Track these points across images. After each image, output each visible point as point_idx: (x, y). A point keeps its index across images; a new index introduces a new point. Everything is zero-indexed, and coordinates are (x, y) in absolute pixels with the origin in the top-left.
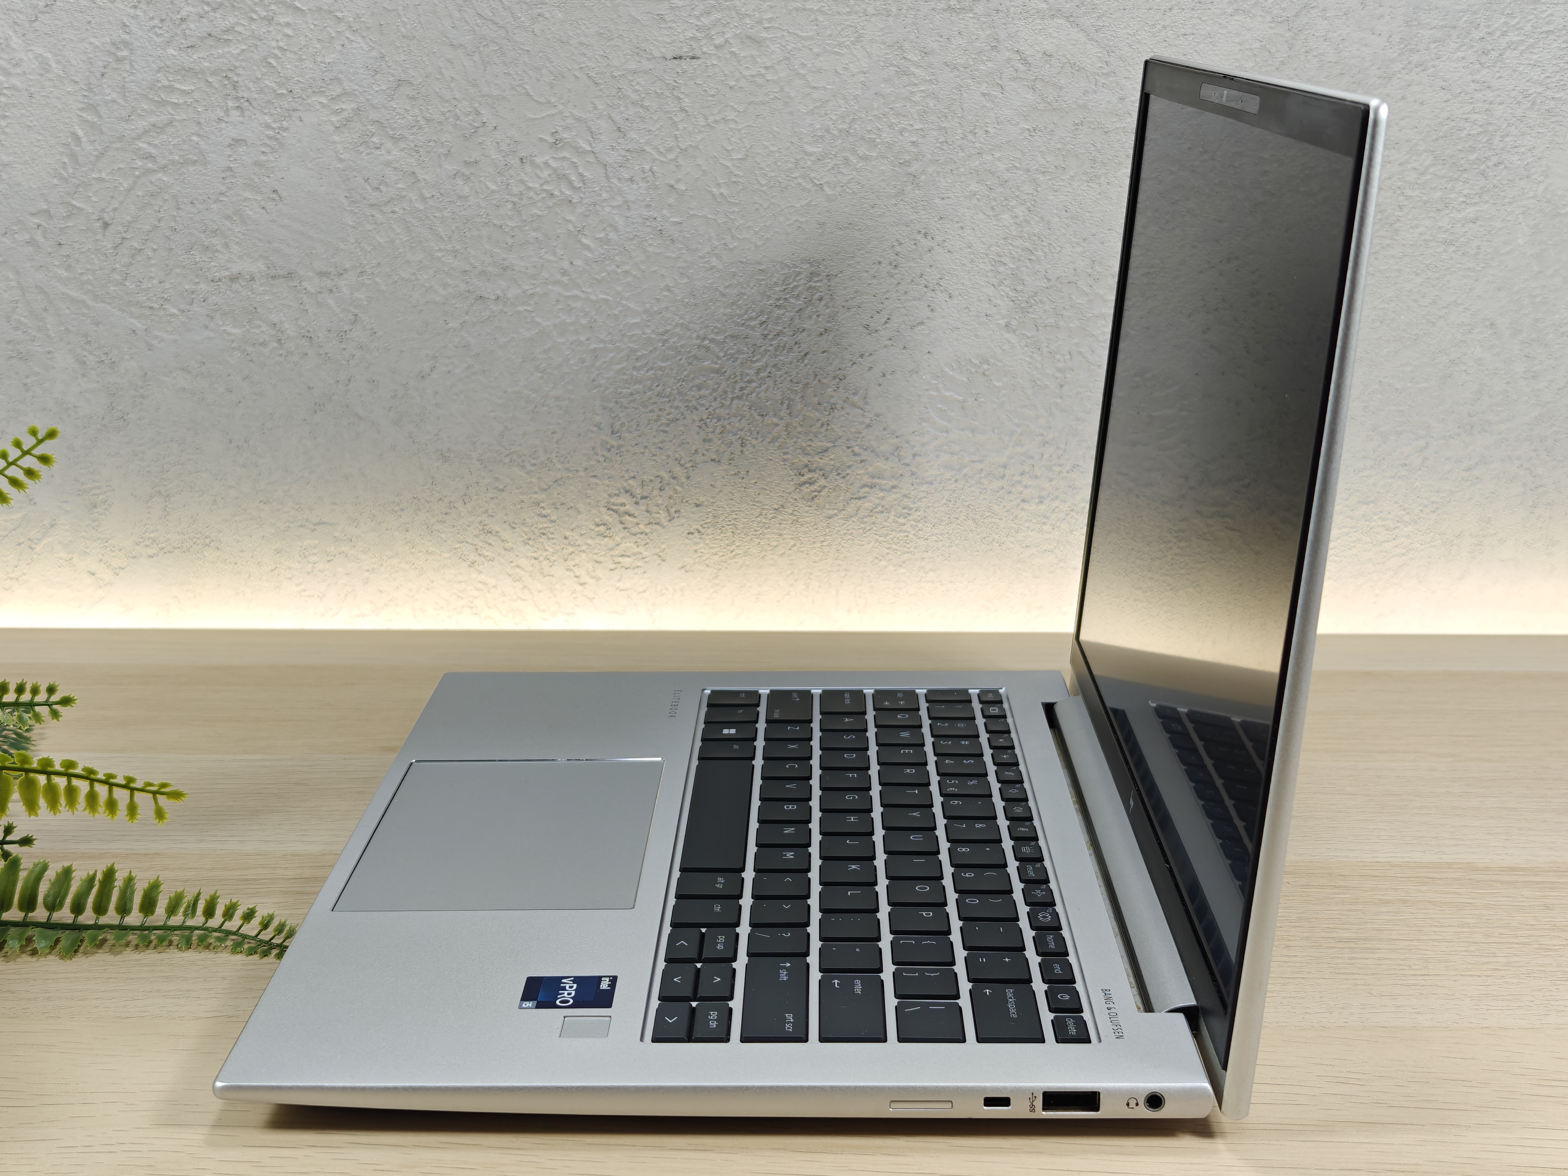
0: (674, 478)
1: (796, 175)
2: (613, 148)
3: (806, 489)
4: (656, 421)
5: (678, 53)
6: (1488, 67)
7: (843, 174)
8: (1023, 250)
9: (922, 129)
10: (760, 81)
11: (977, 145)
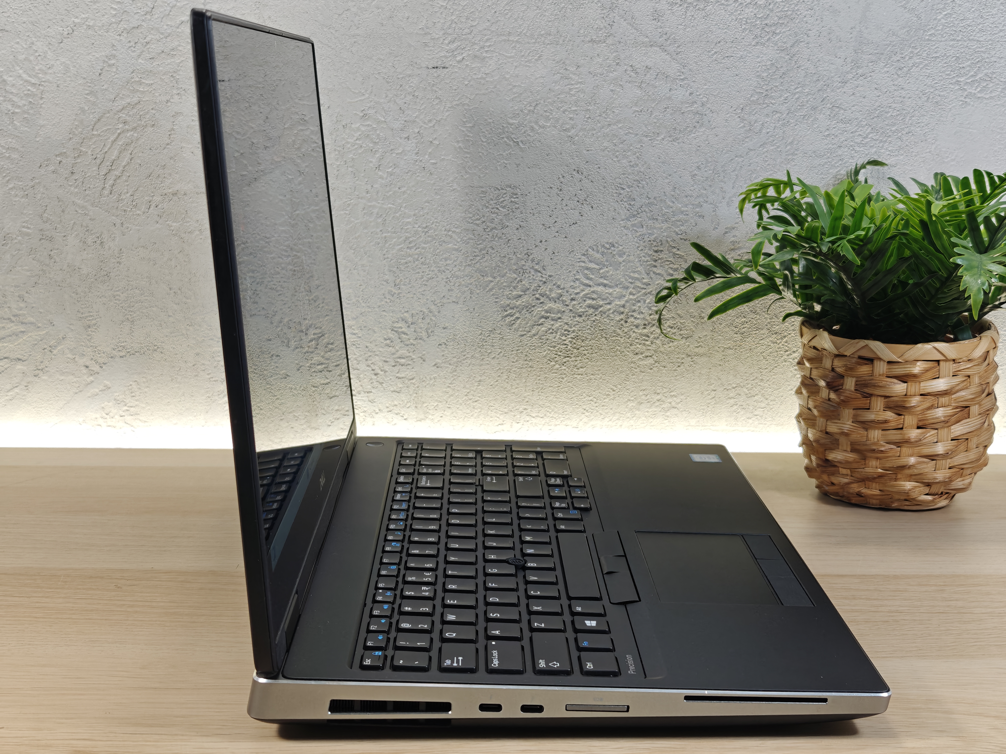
0: (431, 312)
1: (504, 136)
2: (397, 119)
3: (508, 320)
4: (421, 279)
5: (435, 65)
6: (902, 77)
7: (530, 135)
8: (634, 181)
9: (576, 110)
10: (483, 82)
11: (608, 120)
